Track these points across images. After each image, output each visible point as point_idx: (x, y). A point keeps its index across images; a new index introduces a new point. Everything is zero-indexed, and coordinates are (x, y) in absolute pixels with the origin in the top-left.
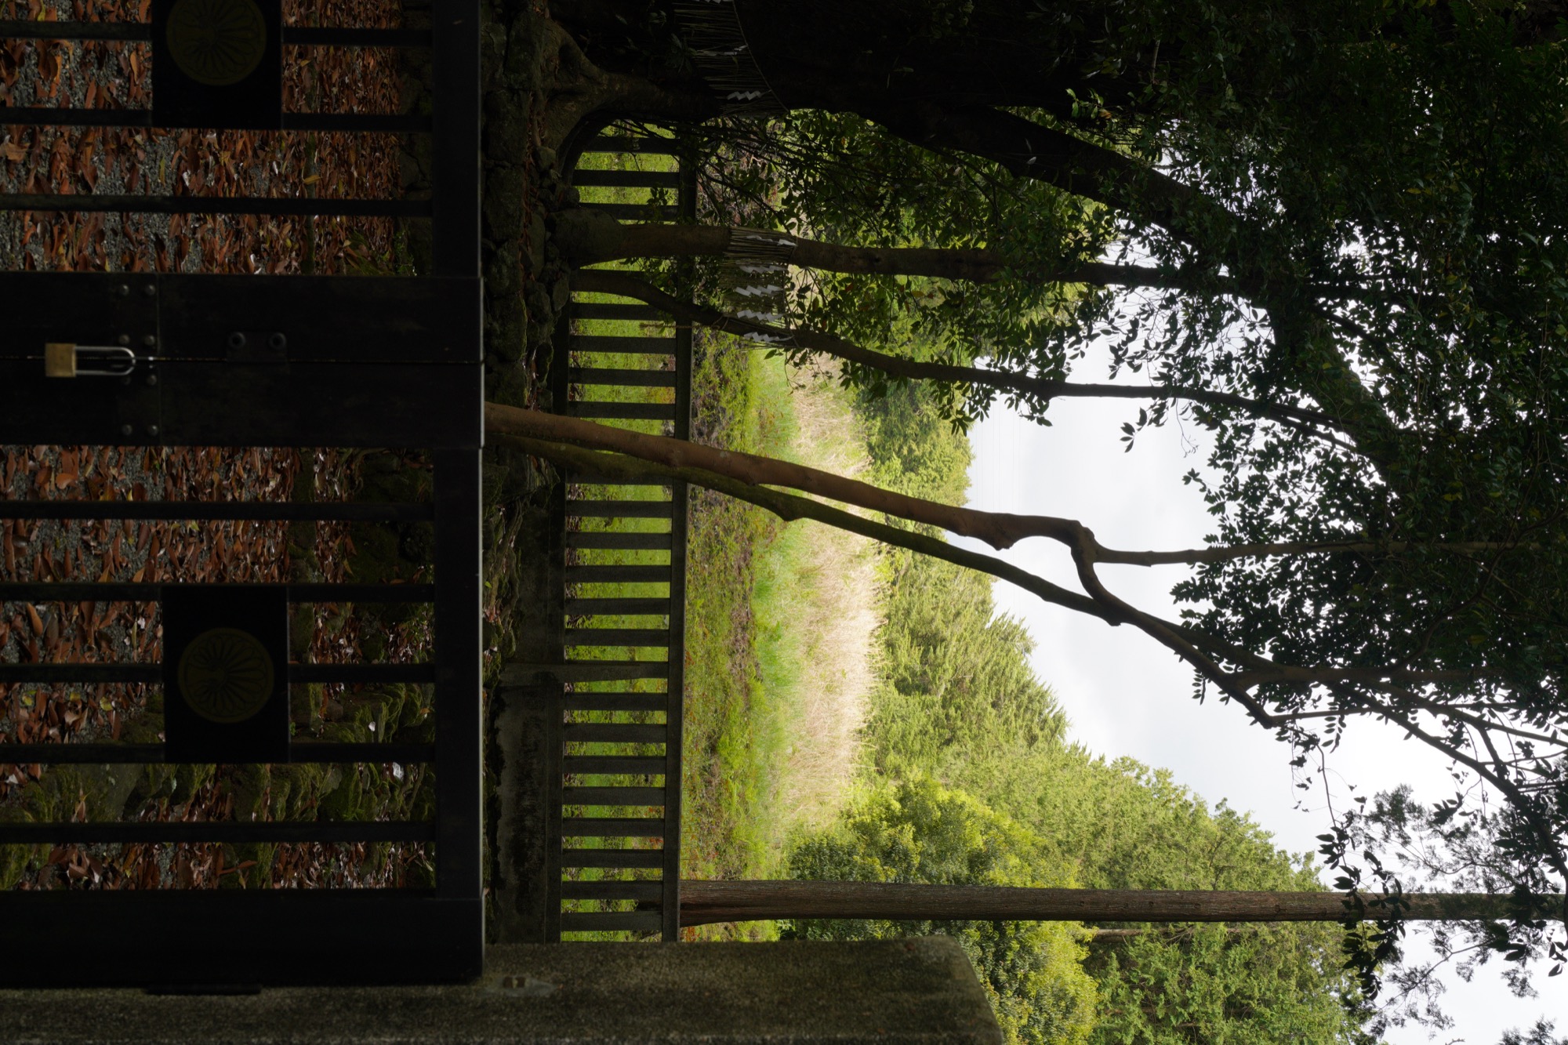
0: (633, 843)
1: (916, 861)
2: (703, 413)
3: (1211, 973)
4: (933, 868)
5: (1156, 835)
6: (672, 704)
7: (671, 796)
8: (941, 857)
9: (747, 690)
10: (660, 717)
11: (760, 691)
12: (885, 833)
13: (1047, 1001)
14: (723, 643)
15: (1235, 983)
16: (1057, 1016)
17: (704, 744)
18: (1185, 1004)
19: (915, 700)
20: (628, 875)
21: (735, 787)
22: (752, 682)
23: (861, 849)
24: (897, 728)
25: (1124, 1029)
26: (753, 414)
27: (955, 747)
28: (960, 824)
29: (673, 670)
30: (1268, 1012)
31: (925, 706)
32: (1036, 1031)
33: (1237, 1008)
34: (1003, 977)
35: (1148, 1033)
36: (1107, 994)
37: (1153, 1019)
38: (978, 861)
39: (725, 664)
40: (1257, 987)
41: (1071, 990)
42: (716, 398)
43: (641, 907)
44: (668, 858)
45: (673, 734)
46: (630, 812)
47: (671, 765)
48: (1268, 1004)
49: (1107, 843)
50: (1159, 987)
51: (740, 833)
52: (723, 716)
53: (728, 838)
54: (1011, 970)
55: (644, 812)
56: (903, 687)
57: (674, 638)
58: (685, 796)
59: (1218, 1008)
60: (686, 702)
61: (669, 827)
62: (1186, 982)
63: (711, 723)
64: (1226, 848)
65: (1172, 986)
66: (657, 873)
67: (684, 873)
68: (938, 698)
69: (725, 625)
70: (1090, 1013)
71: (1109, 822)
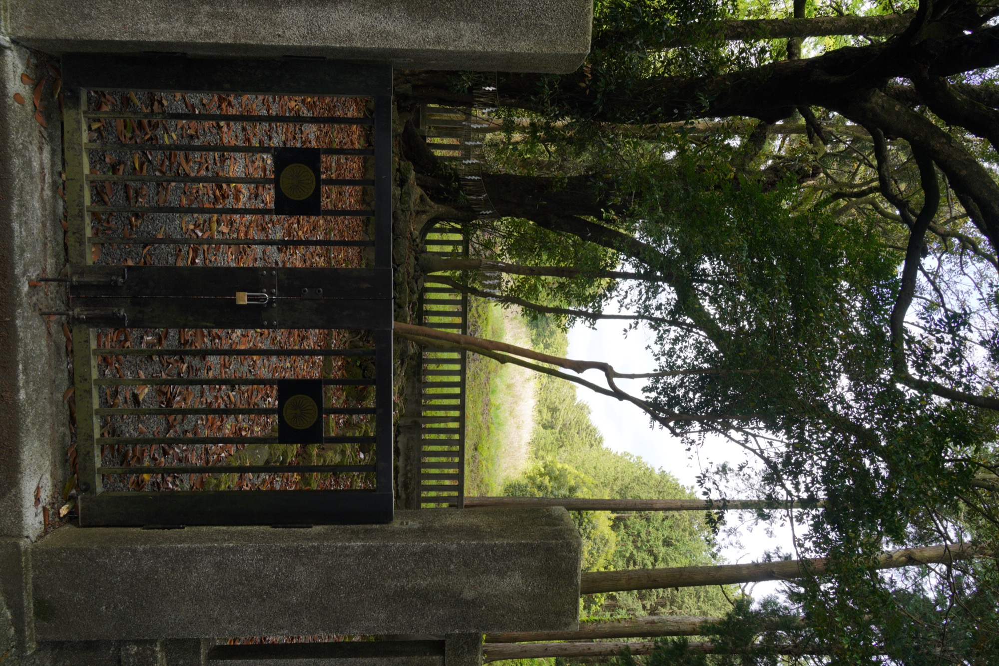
0: (447, 482)
1: (550, 489)
2: (472, 328)
3: (658, 530)
4: (556, 493)
5: (637, 479)
6: (461, 431)
7: (461, 465)
8: (559, 488)
9: (488, 428)
10: (457, 437)
11: (493, 428)
12: (539, 480)
13: (598, 541)
14: (479, 411)
15: (666, 534)
16: (602, 546)
17: (473, 447)
18: (648, 541)
19: (549, 431)
20: (445, 494)
21: (484, 463)
22: (490, 425)
23: (530, 485)
24: (543, 441)
25: (626, 551)
26: (490, 328)
27: (563, 448)
28: (565, 476)
29: (461, 419)
30: (678, 544)
31: (553, 433)
32: (594, 552)
33: (667, 543)
35: (635, 552)
36: (620, 538)
37: (636, 547)
38: (572, 490)
39: (480, 418)
40: (674, 535)
41: (607, 537)
42: (476, 322)
43: (450, 506)
44: (460, 488)
45: (461, 442)
46: (446, 471)
47: (461, 454)
48: (678, 541)
49: (619, 483)
50: (639, 535)
51: (486, 480)
52: (480, 437)
53: (481, 482)
54: (585, 529)
55: (451, 471)
56: (545, 427)
57: (462, 408)
58: (466, 466)
59: (660, 543)
60: (466, 432)
61: (460, 477)
62: (648, 533)
63: (475, 440)
64: (662, 484)
65: (643, 535)
66: (456, 494)
67: (466, 494)
68: (557, 431)
69: (480, 404)
70: (613, 545)
71: (620, 475)
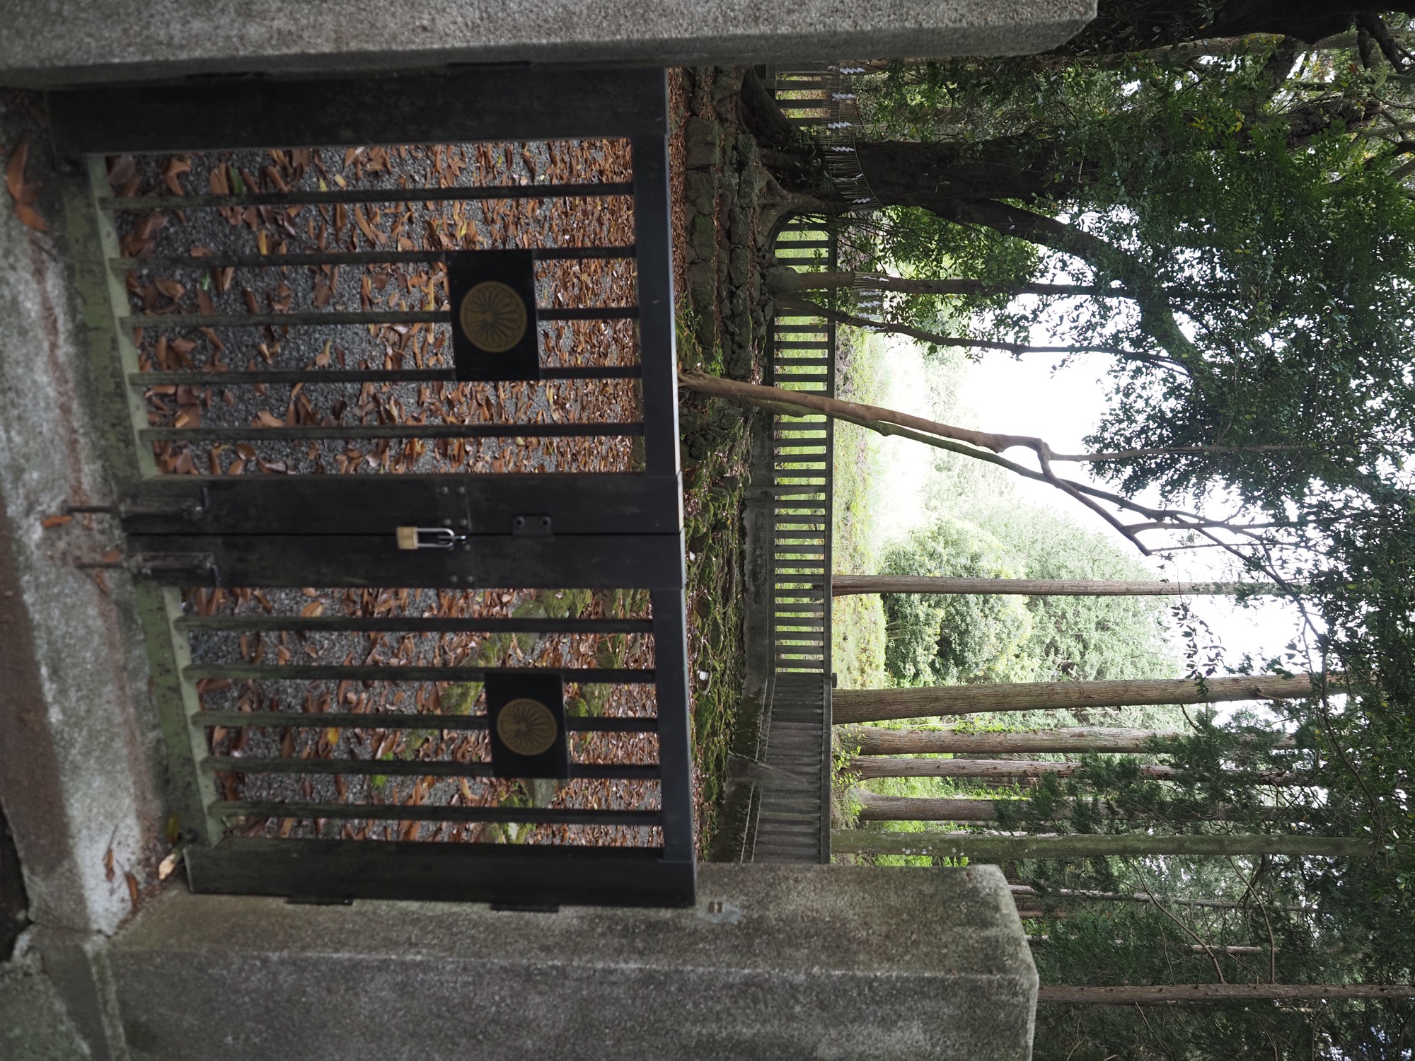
0: (810, 557)
1: (945, 558)
2: (842, 348)
3: (1090, 610)
4: (953, 561)
5: (1064, 545)
6: (828, 488)
7: (827, 534)
8: (958, 555)
9: (864, 480)
10: (822, 497)
11: (870, 481)
12: (931, 545)
13: (1009, 623)
14: (853, 459)
15: (1101, 615)
16: (1013, 630)
17: (844, 506)
18: (1076, 623)
19: (945, 473)
20: (807, 571)
21: (859, 526)
22: (867, 477)
23: (919, 552)
24: (936, 488)
25: (1046, 636)
26: (867, 345)
27: (963, 497)
28: (966, 540)
29: (828, 473)
30: (1117, 628)
31: (949, 477)
32: (1004, 636)
33: (1102, 626)
34: (987, 612)
35: (1057, 638)
36: (1038, 619)
37: (1060, 631)
38: (975, 558)
39: (854, 468)
40: (1111, 617)
41: (1021, 618)
42: (848, 340)
43: (814, 587)
44: (827, 564)
45: (828, 504)
46: (808, 542)
47: (828, 520)
48: (1117, 624)
49: (1038, 546)
50: (1064, 616)
51: (861, 548)
52: (853, 493)
53: (855, 550)
54: (991, 609)
55: (816, 542)
56: (939, 469)
57: (828, 457)
58: (834, 532)
59: (1093, 626)
60: (834, 488)
61: (827, 549)
62: (1077, 614)
63: (847, 497)
64: (1098, 550)
65: (1070, 616)
66: (821, 571)
67: (835, 570)
68: (956, 474)
69: (853, 450)
70: (1029, 628)
71: (1040, 537)
